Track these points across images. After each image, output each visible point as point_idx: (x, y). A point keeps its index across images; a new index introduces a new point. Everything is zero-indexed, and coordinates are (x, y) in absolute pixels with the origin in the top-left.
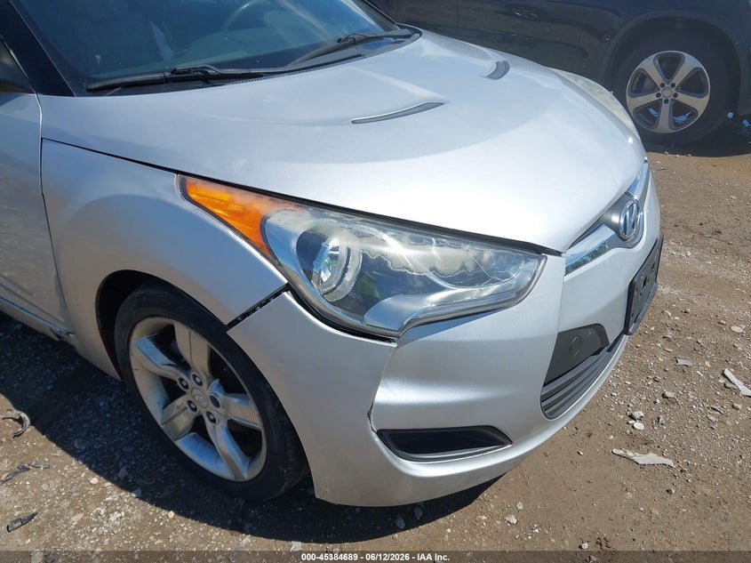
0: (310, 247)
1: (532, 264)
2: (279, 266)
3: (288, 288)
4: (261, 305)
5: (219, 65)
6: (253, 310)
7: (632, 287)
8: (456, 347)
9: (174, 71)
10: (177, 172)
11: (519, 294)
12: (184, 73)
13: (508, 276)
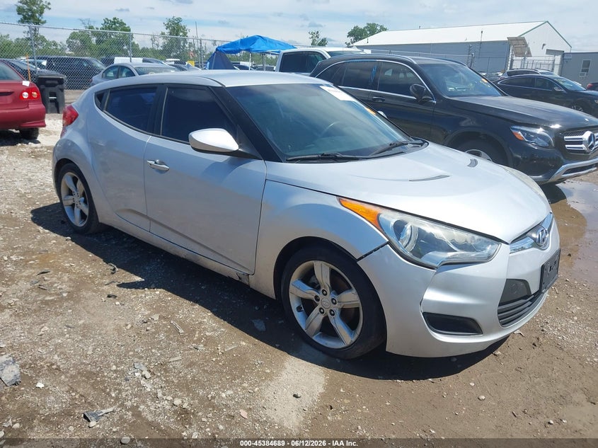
0: (399, 227)
1: (496, 246)
2: (385, 234)
3: (388, 243)
4: (375, 250)
5: (342, 153)
6: (371, 253)
7: (543, 267)
8: (460, 276)
9: (323, 155)
10: (337, 196)
11: (489, 257)
12: (328, 155)
13: (485, 249)
